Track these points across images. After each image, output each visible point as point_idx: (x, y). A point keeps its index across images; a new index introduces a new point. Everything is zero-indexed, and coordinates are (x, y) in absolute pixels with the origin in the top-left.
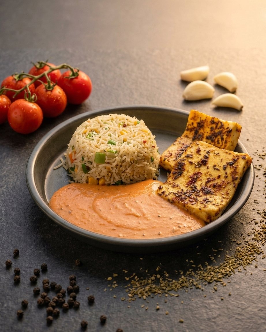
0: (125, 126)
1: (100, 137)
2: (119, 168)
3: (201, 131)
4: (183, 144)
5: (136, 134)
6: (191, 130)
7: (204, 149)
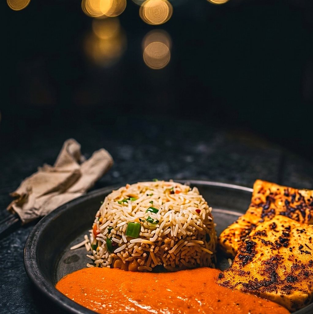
0: (172, 193)
1: (138, 204)
2: (160, 247)
3: (272, 206)
4: (249, 222)
5: (187, 201)
6: (259, 206)
7: (281, 224)
